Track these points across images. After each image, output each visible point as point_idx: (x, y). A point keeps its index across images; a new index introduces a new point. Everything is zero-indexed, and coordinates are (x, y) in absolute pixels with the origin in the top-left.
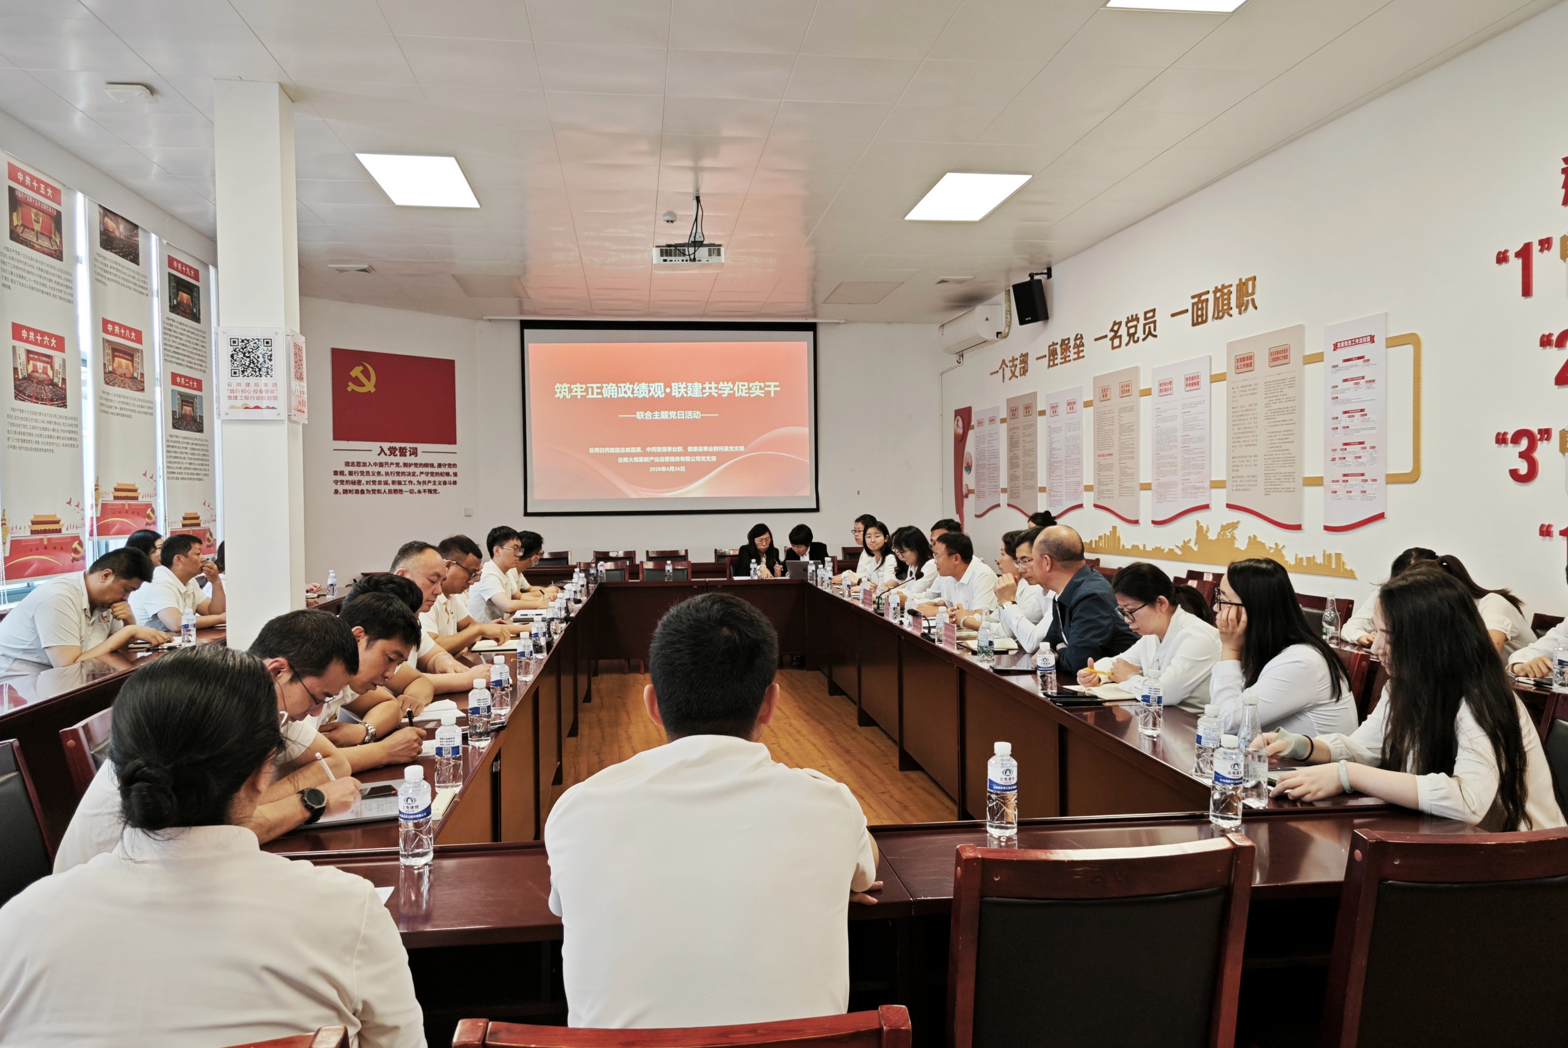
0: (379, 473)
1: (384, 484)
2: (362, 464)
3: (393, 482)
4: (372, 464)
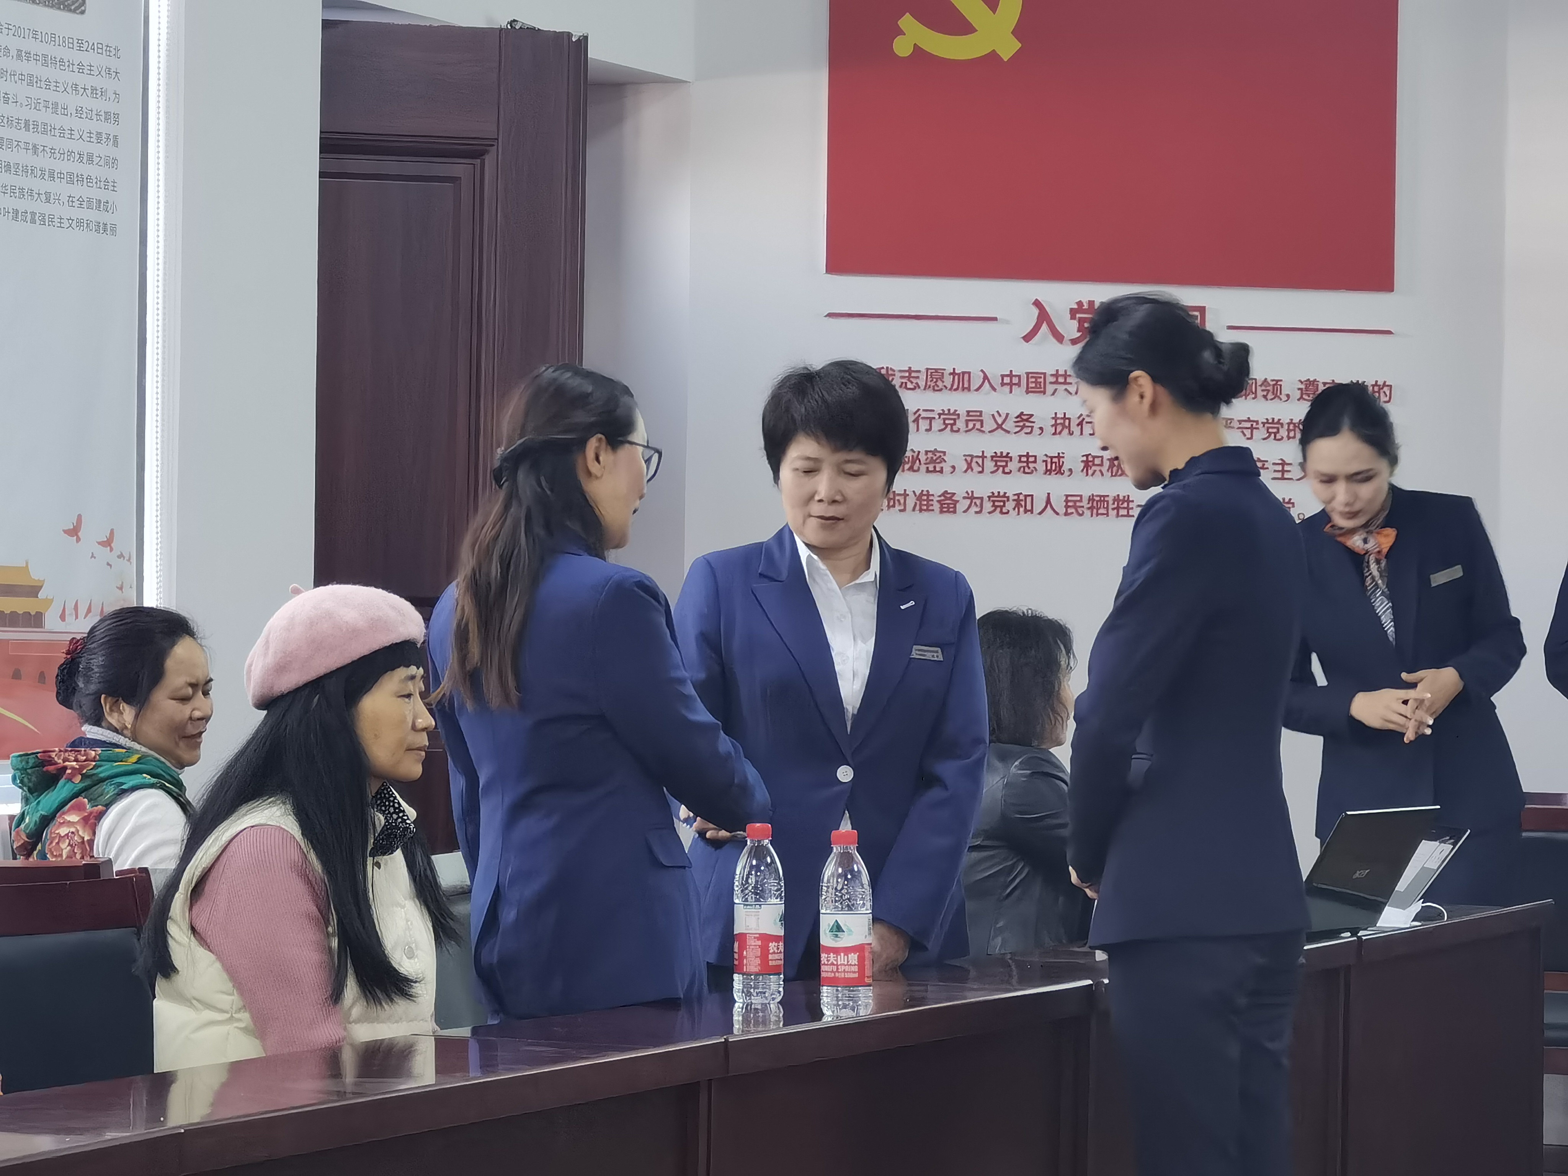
0: (1024, 421)
1: (1048, 472)
2: (948, 380)
3: (1088, 463)
4: (996, 383)
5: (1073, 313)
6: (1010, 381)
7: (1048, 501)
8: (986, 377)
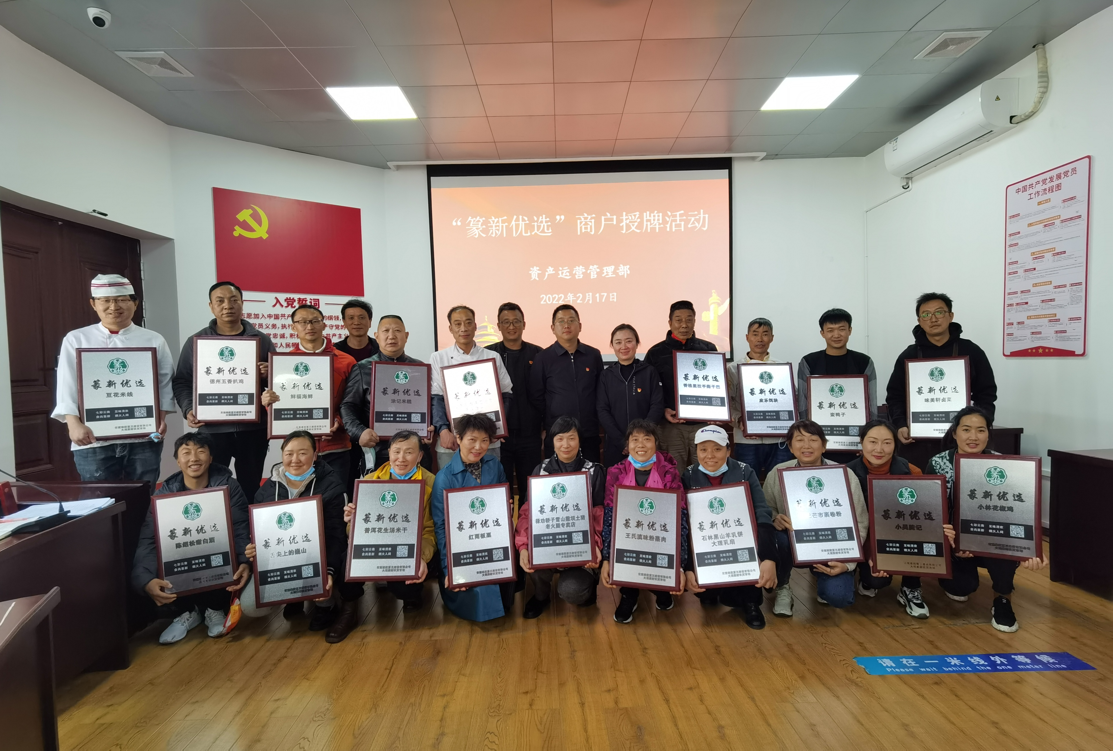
0: (274, 326)
1: (281, 337)
2: (253, 316)
3: (292, 336)
4: (266, 316)
5: (286, 300)
6: (270, 316)
7: (281, 345)
8: (263, 315)
